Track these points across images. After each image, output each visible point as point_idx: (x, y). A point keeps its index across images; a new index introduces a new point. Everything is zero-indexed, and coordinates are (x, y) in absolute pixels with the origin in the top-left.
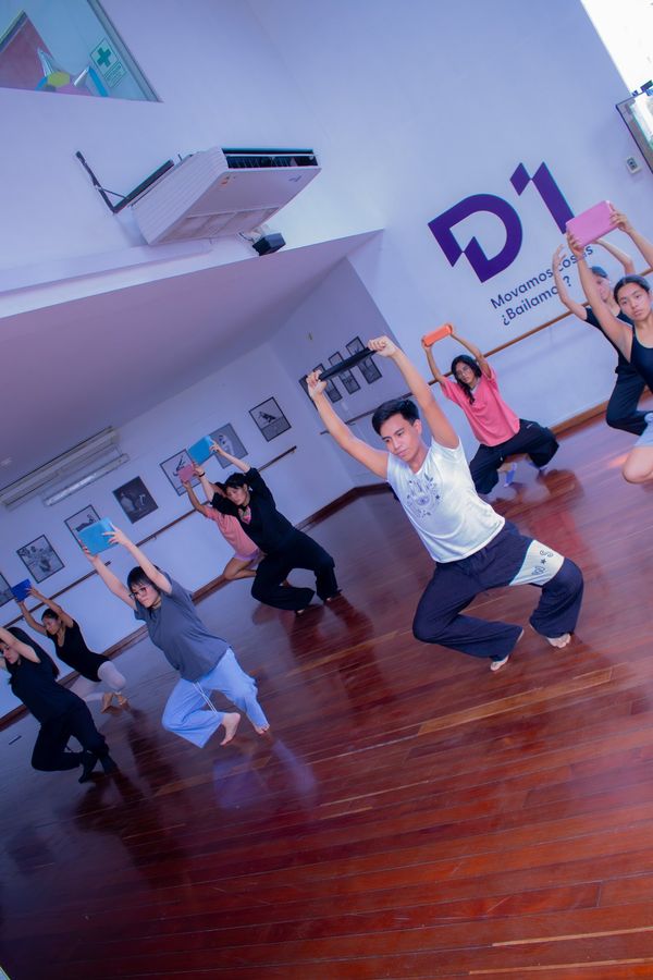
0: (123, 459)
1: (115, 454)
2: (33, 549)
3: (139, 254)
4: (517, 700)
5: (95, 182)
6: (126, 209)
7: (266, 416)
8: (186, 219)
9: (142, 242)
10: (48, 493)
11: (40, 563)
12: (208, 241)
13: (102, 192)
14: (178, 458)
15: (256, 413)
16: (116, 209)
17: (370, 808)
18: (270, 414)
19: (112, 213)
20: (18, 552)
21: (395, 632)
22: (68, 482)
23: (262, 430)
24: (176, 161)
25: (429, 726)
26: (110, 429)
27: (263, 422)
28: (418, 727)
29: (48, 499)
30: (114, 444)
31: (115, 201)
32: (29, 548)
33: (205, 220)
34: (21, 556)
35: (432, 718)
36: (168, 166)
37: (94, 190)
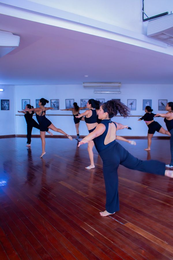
0: (120, 92)
1: (118, 90)
2: (85, 101)
3: (142, 37)
4: (158, 241)
5: (143, 9)
6: (147, 22)
7: (162, 104)
8: (162, 33)
9: (145, 34)
10: (97, 90)
11: (84, 105)
12: (167, 45)
13: (143, 13)
14: (133, 101)
15: (160, 101)
16: (144, 20)
17: (93, 236)
18: (163, 103)
19: (142, 21)
20: (81, 100)
21: (147, 187)
22: (102, 90)
23: (159, 106)
24: (169, 13)
25: (129, 225)
26: (120, 83)
27: (161, 105)
28: (126, 222)
29: (96, 91)
30: (119, 87)
31: (145, 18)
32: (84, 100)
33: (169, 37)
34: (81, 101)
35: (132, 223)
36: (166, 14)
37: (141, 11)
